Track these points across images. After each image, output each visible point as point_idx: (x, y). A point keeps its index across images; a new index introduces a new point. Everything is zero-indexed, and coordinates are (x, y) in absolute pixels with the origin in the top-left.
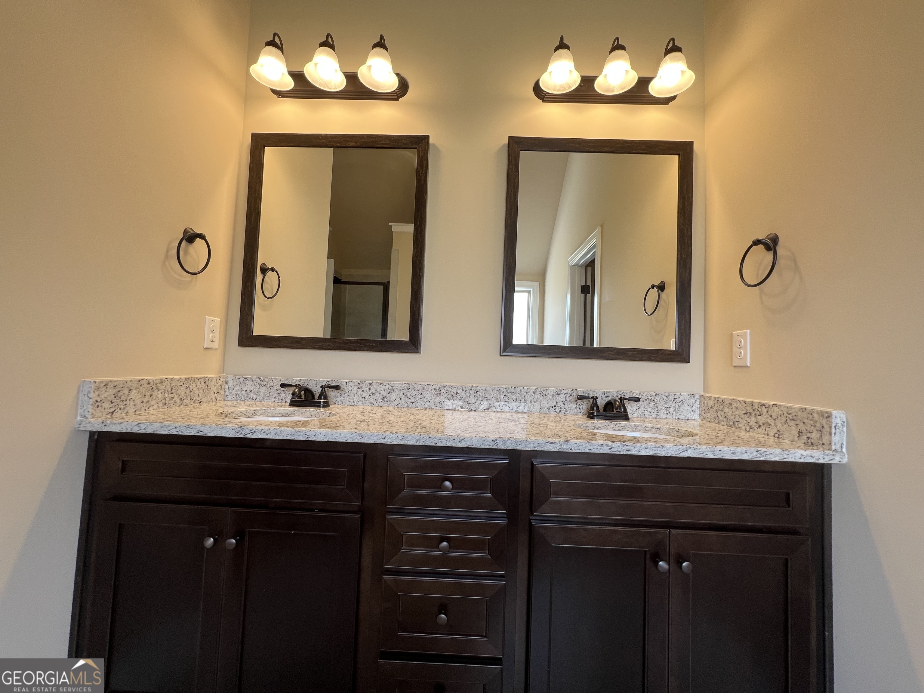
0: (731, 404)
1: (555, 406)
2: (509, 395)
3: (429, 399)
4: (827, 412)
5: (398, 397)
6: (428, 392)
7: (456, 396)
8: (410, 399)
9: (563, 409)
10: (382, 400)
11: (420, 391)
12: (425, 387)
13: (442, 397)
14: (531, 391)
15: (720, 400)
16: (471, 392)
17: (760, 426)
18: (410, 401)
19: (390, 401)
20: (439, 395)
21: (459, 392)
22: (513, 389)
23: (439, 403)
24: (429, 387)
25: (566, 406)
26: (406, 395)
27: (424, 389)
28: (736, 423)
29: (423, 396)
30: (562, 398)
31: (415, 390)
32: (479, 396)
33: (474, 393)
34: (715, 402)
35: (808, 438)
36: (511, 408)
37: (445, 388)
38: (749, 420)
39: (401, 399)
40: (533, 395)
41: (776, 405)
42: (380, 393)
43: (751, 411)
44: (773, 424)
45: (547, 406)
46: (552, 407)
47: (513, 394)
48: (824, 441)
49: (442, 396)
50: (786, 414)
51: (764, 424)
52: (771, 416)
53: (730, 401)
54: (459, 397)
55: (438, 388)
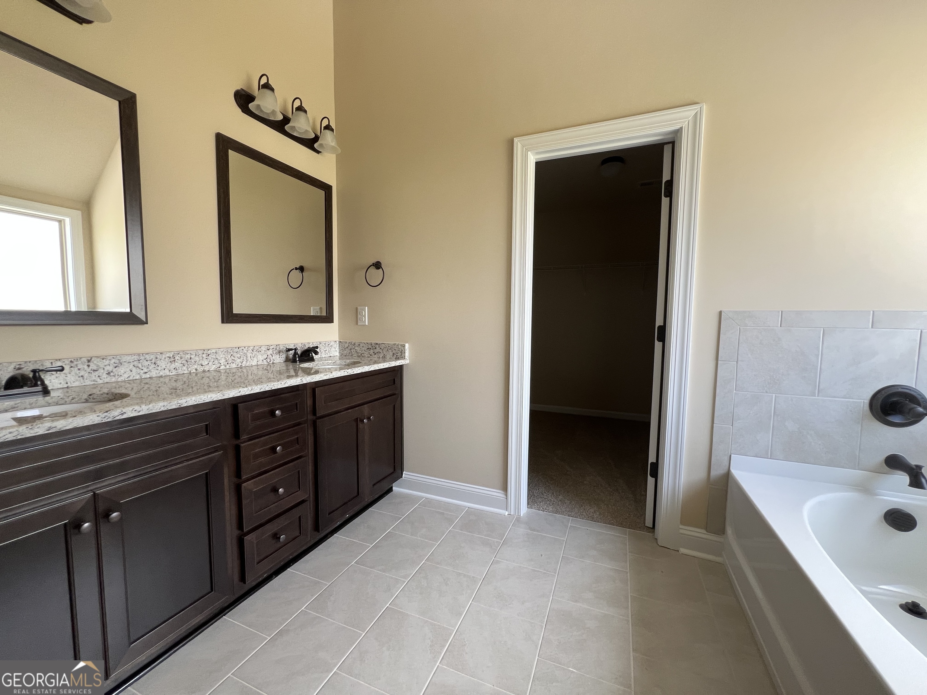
0: (359, 345)
1: (267, 358)
2: (235, 354)
3: (164, 367)
4: (404, 345)
5: (128, 370)
6: (161, 361)
7: (190, 360)
8: (142, 370)
9: (272, 359)
10: (107, 376)
11: (153, 361)
12: (158, 356)
13: (176, 364)
14: (251, 349)
15: (353, 343)
16: (204, 356)
17: (375, 354)
18: (142, 372)
19: (118, 375)
20: (173, 362)
21: (192, 357)
22: (237, 350)
23: (174, 369)
24: (162, 356)
25: (274, 357)
26: (138, 367)
27: (157, 358)
28: (363, 354)
29: (157, 365)
30: (270, 352)
31: (147, 360)
32: (210, 358)
33: (207, 356)
34: (350, 344)
35: (397, 356)
36: (237, 364)
37: (179, 355)
38: (369, 352)
39: (131, 371)
40: (252, 352)
41: (383, 343)
42: (104, 369)
43: (371, 347)
44: (381, 352)
45: (262, 359)
46: (265, 359)
47: (238, 353)
48: (403, 356)
49: (177, 362)
50: (387, 347)
51: (377, 353)
52: (381, 349)
53: (359, 343)
54: (193, 361)
55: (171, 356)
